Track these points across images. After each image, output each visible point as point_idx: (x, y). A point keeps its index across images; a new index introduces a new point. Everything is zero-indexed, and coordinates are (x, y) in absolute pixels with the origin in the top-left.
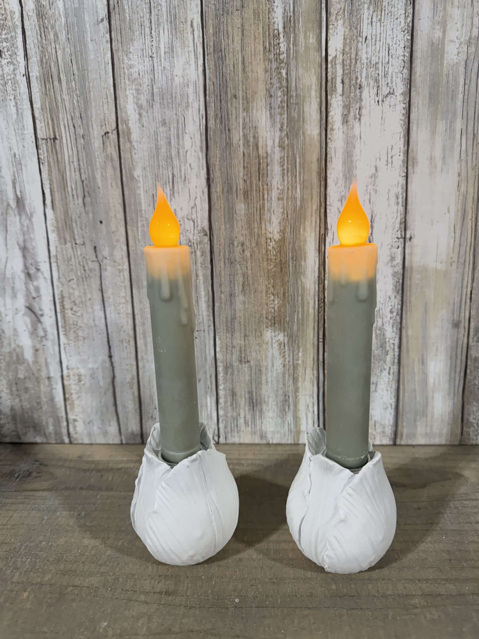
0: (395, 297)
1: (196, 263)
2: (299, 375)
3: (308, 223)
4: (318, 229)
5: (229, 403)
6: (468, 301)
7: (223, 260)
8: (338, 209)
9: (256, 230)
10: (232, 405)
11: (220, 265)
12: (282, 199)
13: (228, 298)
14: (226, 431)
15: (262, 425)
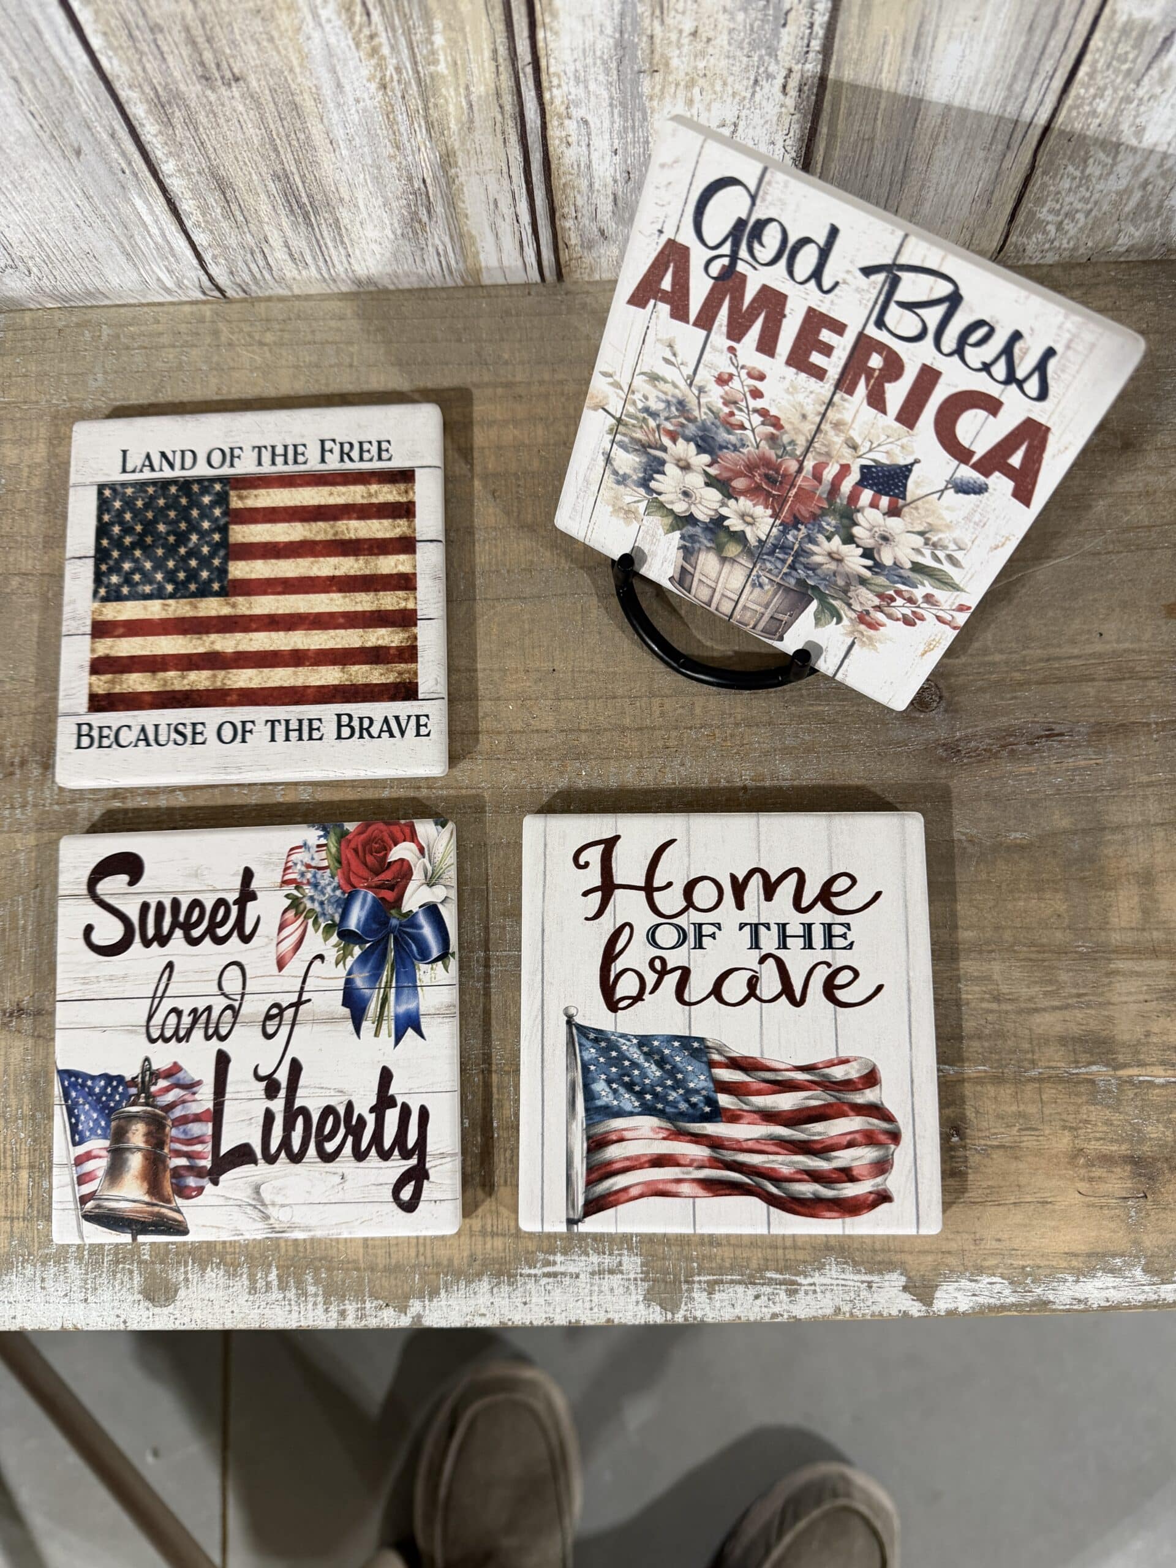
14: (238, 280)
15: (352, 261)
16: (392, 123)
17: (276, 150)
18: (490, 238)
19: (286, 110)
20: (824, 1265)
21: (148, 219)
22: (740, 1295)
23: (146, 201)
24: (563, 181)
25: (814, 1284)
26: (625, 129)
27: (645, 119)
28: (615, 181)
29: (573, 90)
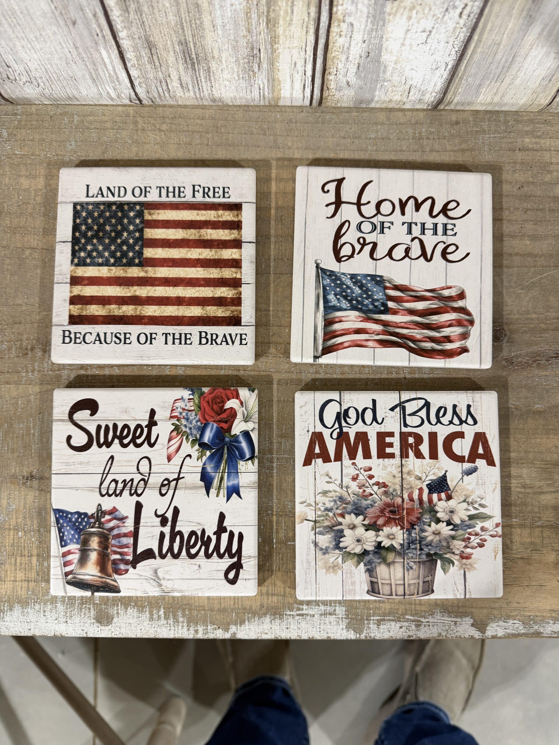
14: (151, 96)
15: (213, 89)
16: (248, 17)
17: (183, 29)
18: (289, 82)
19: (192, 7)
20: (434, 613)
21: (107, 61)
22: (393, 627)
23: (108, 52)
24: (333, 55)
25: (429, 622)
26: (372, 29)
27: (384, 25)
28: (361, 57)
29: (349, 7)
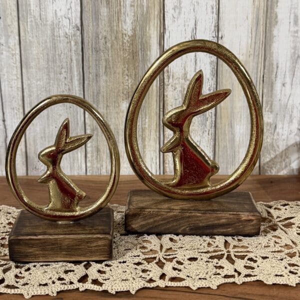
0: (212, 79)
1: (71, 50)
2: (146, 136)
3: (151, 24)
4: (159, 29)
5: (95, 157)
6: (262, 82)
7: (91, 49)
8: (173, 15)
9: (115, 28)
10: (97, 158)
11: (88, 53)
12: (134, 6)
13: (95, 78)
